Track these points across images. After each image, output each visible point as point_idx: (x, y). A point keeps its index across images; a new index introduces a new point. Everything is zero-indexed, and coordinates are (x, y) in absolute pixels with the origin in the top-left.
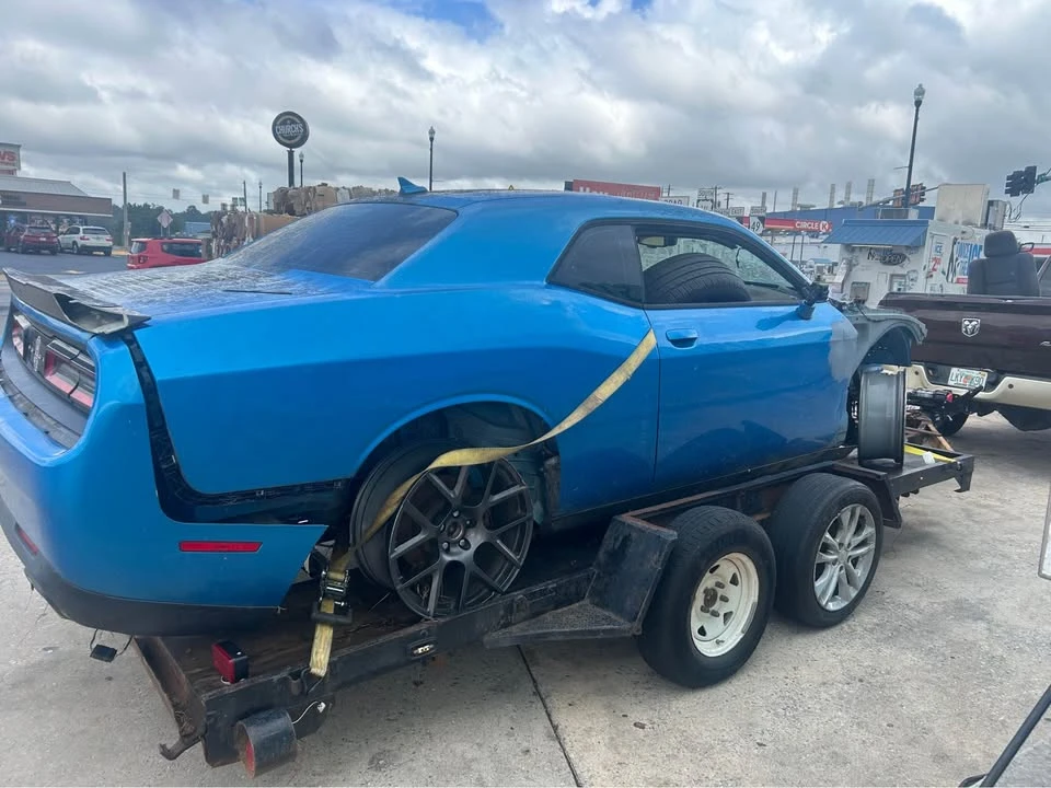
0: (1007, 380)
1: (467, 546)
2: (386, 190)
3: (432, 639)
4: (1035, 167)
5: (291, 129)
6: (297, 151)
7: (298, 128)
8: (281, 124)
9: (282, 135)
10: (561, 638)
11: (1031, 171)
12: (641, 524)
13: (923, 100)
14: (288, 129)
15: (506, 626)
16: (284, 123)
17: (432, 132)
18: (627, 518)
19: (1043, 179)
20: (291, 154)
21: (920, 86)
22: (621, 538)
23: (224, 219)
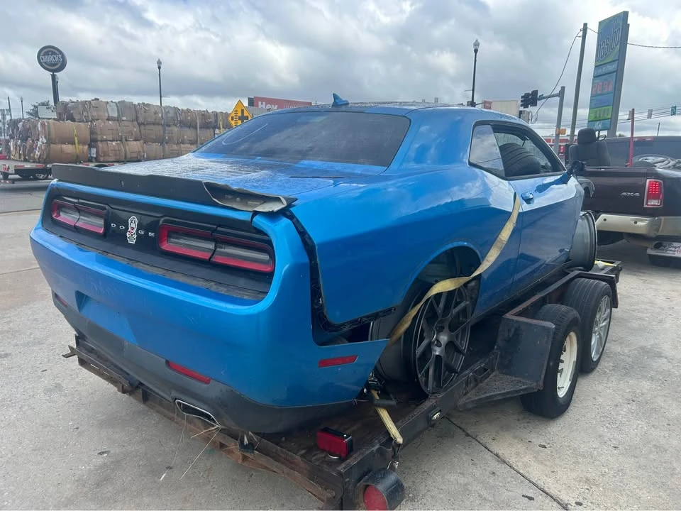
0: (603, 216)
1: (439, 344)
2: (143, 104)
3: (439, 409)
4: (537, 91)
5: (52, 59)
6: (58, 74)
7: (58, 57)
8: (44, 55)
9: (45, 63)
10: (500, 398)
11: (535, 93)
12: (516, 318)
13: (479, 49)
14: (50, 59)
15: (465, 394)
16: (47, 54)
17: (159, 63)
18: (508, 316)
19: (542, 98)
20: (54, 77)
21: (477, 40)
22: (513, 330)
23: (20, 125)
